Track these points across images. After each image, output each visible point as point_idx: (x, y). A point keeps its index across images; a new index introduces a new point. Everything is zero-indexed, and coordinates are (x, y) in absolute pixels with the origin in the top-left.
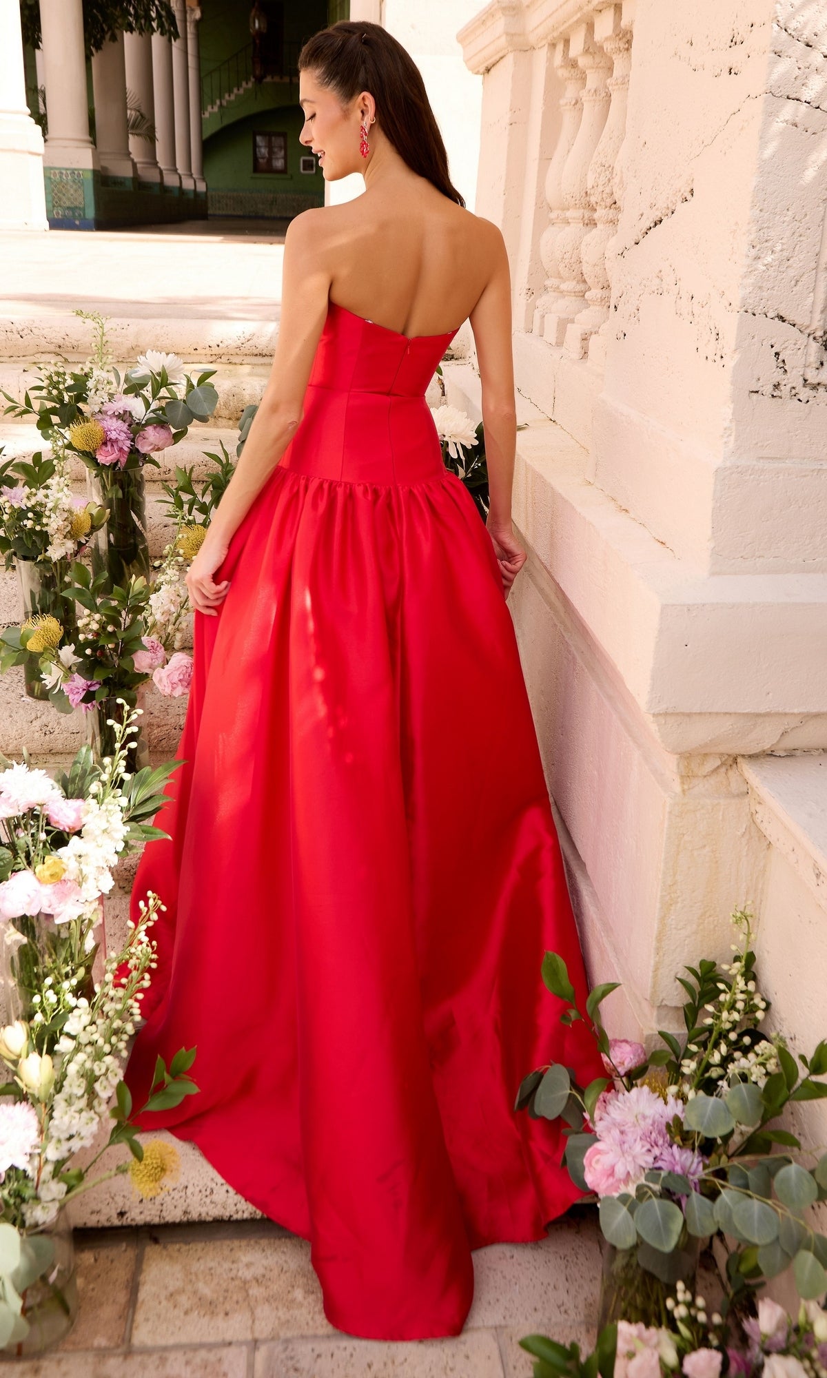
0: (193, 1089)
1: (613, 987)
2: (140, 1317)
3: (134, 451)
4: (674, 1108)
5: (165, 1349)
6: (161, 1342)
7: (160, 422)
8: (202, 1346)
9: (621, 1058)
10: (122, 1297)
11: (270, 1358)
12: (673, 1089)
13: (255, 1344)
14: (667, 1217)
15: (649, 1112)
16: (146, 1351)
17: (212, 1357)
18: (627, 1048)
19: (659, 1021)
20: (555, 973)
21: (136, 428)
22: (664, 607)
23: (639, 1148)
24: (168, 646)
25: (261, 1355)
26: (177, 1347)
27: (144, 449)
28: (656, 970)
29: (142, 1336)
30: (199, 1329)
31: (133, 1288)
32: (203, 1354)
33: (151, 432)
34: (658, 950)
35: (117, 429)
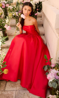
0: (6, 65)
1: (52, 59)
2: (6, 88)
3: (6, 7)
4: (58, 72)
5: (8, 91)
6: (8, 90)
7: (8, 3)
8: (11, 90)
9: (53, 66)
10: (5, 85)
11: (18, 92)
12: (58, 70)
13: (16, 90)
15: (55, 72)
16: (6, 91)
17: (12, 92)
18: (53, 65)
19: (56, 62)
20: (46, 57)
21: (6, 4)
22: (57, 15)
23: (53, 76)
24: (8, 25)
25: (17, 92)
26: (9, 91)
27: (7, 6)
28: (56, 57)
29: (6, 89)
30: (12, 89)
31: (6, 85)
32: (11, 91)
33: (7, 4)
34: (56, 55)
35: (3, 4)
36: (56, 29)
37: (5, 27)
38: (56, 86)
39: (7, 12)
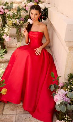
0: (5, 84)
2: (4, 111)
3: (4, 12)
4: (66, 92)
5: (7, 115)
6: (6, 114)
7: (7, 9)
8: (11, 114)
9: (60, 85)
10: (2, 108)
11: (18, 116)
12: (66, 90)
13: (17, 114)
14: (64, 108)
15: (63, 92)
16: (4, 115)
17: (11, 116)
19: (65, 80)
20: (52, 74)
21: (4, 10)
22: (67, 25)
23: (61, 97)
24: (7, 35)
25: (17, 116)
26: (8, 114)
27: (5, 12)
28: (65, 74)
29: (4, 113)
30: (11, 112)
31: (4, 107)
32: (11, 115)
34: (65, 72)
35: (2, 10)
36: (65, 42)
37: (4, 37)
38: (64, 110)
39: (6, 20)
